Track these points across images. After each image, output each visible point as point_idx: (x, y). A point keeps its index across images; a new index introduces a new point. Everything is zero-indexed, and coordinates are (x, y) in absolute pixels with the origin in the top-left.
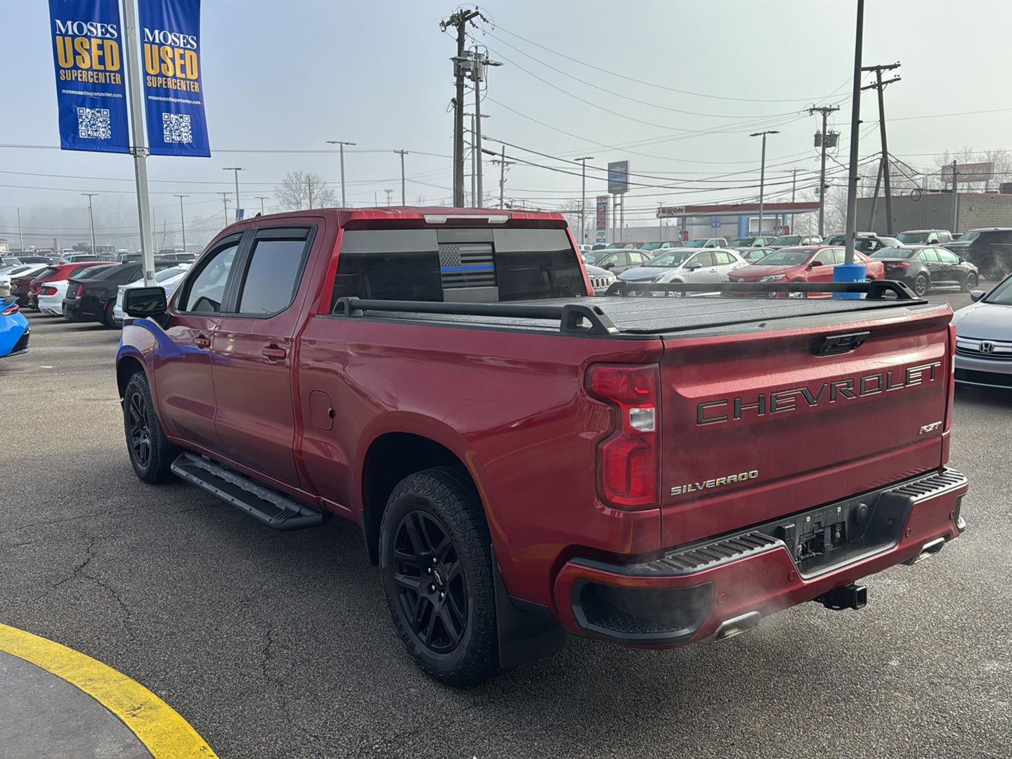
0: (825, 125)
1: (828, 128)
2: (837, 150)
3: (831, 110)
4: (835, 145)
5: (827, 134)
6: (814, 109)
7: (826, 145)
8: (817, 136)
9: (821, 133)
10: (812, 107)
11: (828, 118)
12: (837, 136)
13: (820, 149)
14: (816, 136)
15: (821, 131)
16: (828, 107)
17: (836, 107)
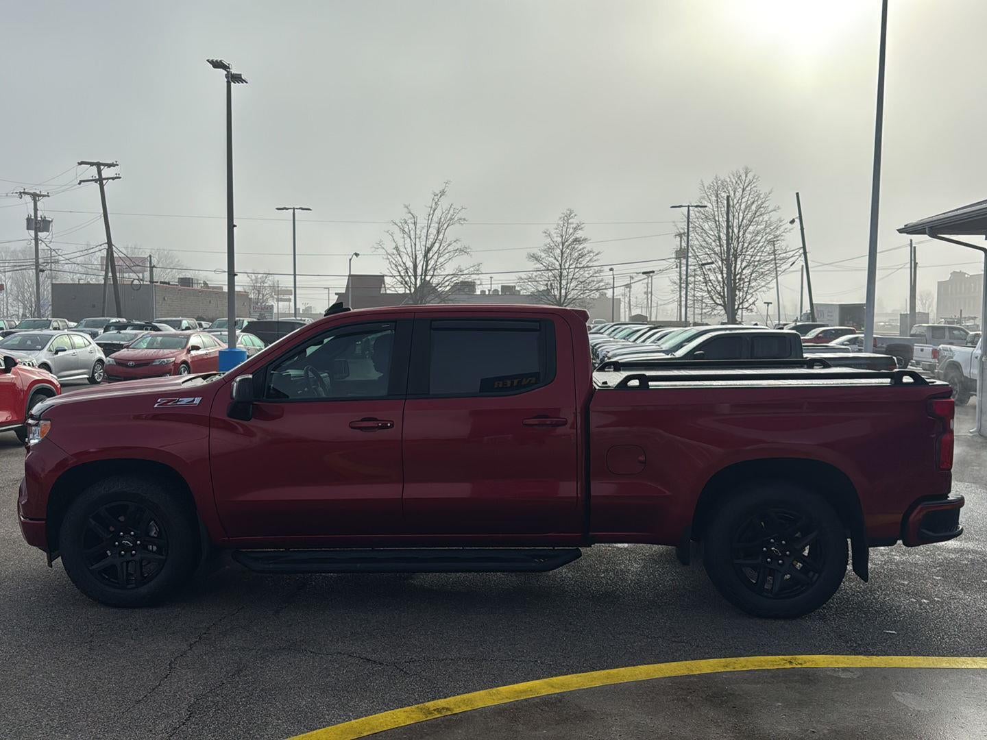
0: (36, 210)
1: (39, 214)
2: (50, 237)
3: (39, 196)
4: (48, 230)
5: (39, 219)
6: (24, 193)
7: (37, 230)
8: (29, 220)
9: (33, 217)
10: (22, 191)
11: (38, 203)
12: (49, 222)
13: (32, 233)
14: (27, 219)
15: (33, 215)
16: (38, 193)
17: (46, 194)
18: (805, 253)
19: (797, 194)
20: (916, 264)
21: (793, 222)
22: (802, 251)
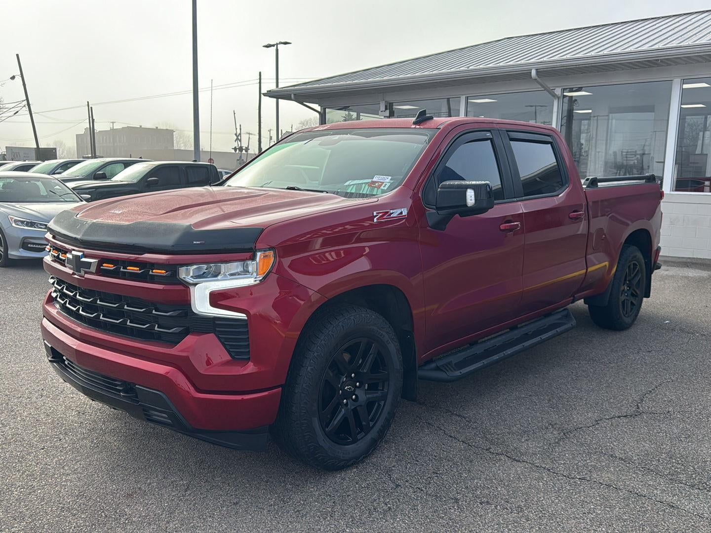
18: (29, 104)
19: (17, 55)
20: (93, 120)
21: (13, 78)
22: (25, 103)
